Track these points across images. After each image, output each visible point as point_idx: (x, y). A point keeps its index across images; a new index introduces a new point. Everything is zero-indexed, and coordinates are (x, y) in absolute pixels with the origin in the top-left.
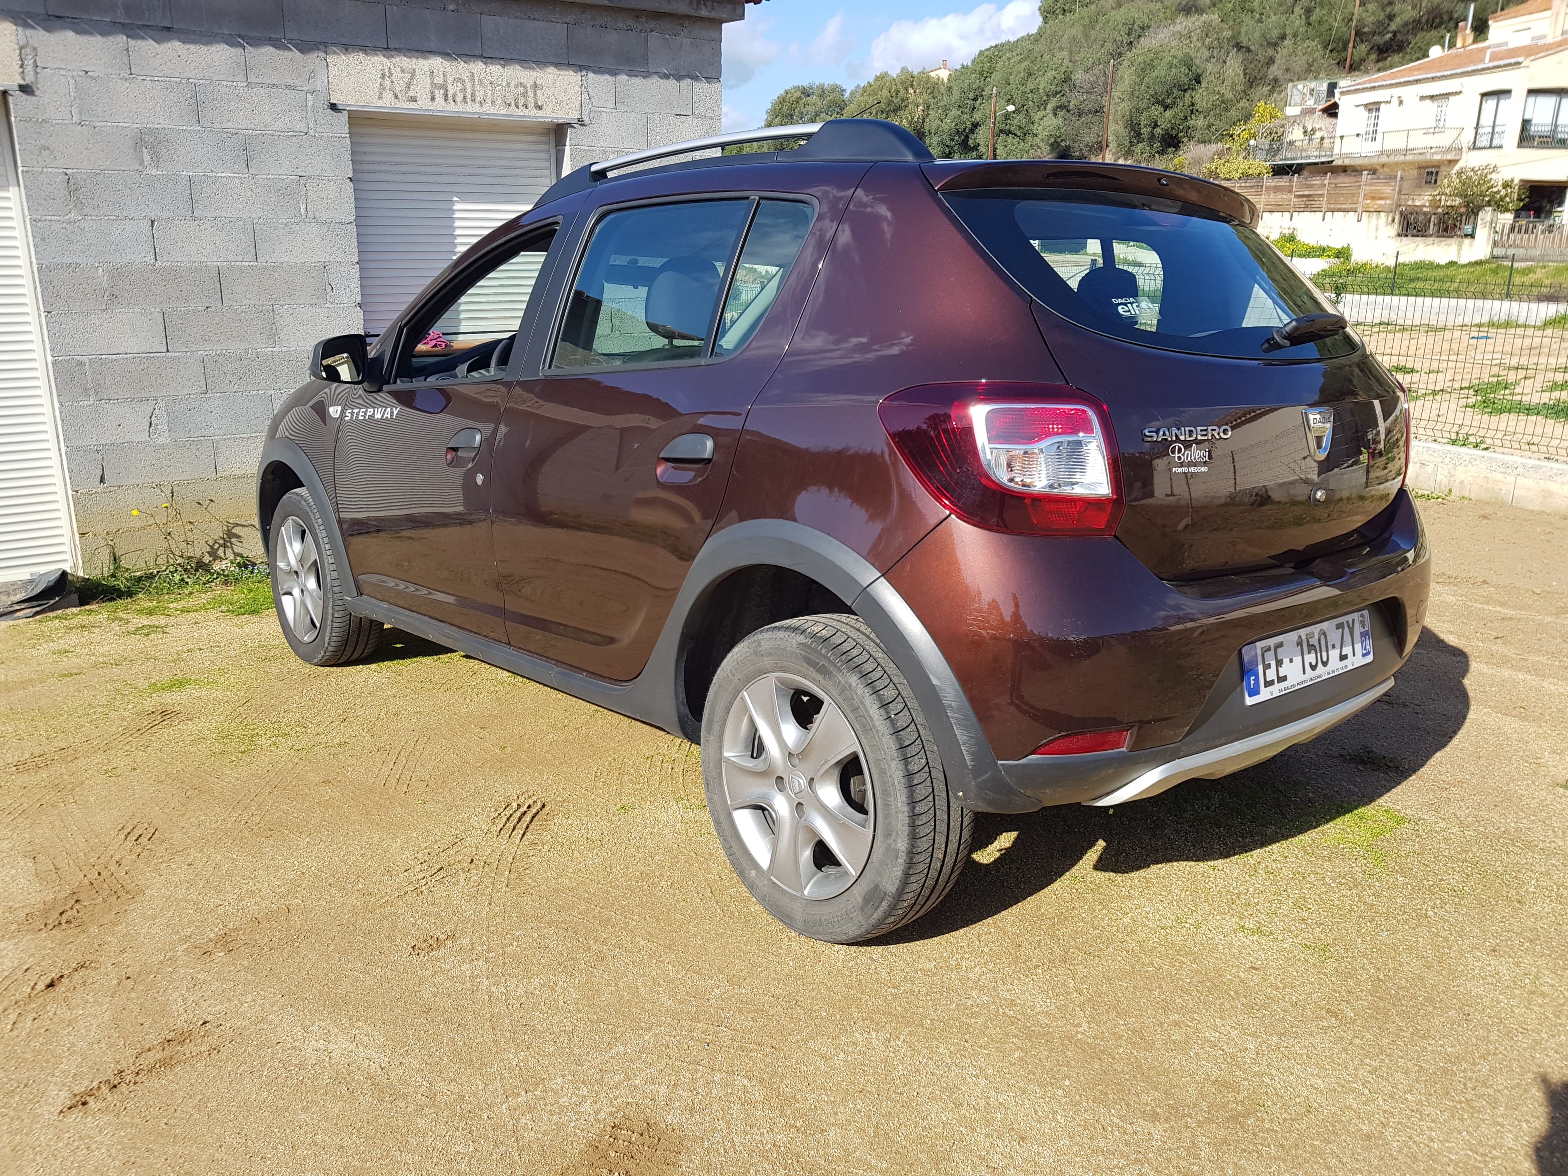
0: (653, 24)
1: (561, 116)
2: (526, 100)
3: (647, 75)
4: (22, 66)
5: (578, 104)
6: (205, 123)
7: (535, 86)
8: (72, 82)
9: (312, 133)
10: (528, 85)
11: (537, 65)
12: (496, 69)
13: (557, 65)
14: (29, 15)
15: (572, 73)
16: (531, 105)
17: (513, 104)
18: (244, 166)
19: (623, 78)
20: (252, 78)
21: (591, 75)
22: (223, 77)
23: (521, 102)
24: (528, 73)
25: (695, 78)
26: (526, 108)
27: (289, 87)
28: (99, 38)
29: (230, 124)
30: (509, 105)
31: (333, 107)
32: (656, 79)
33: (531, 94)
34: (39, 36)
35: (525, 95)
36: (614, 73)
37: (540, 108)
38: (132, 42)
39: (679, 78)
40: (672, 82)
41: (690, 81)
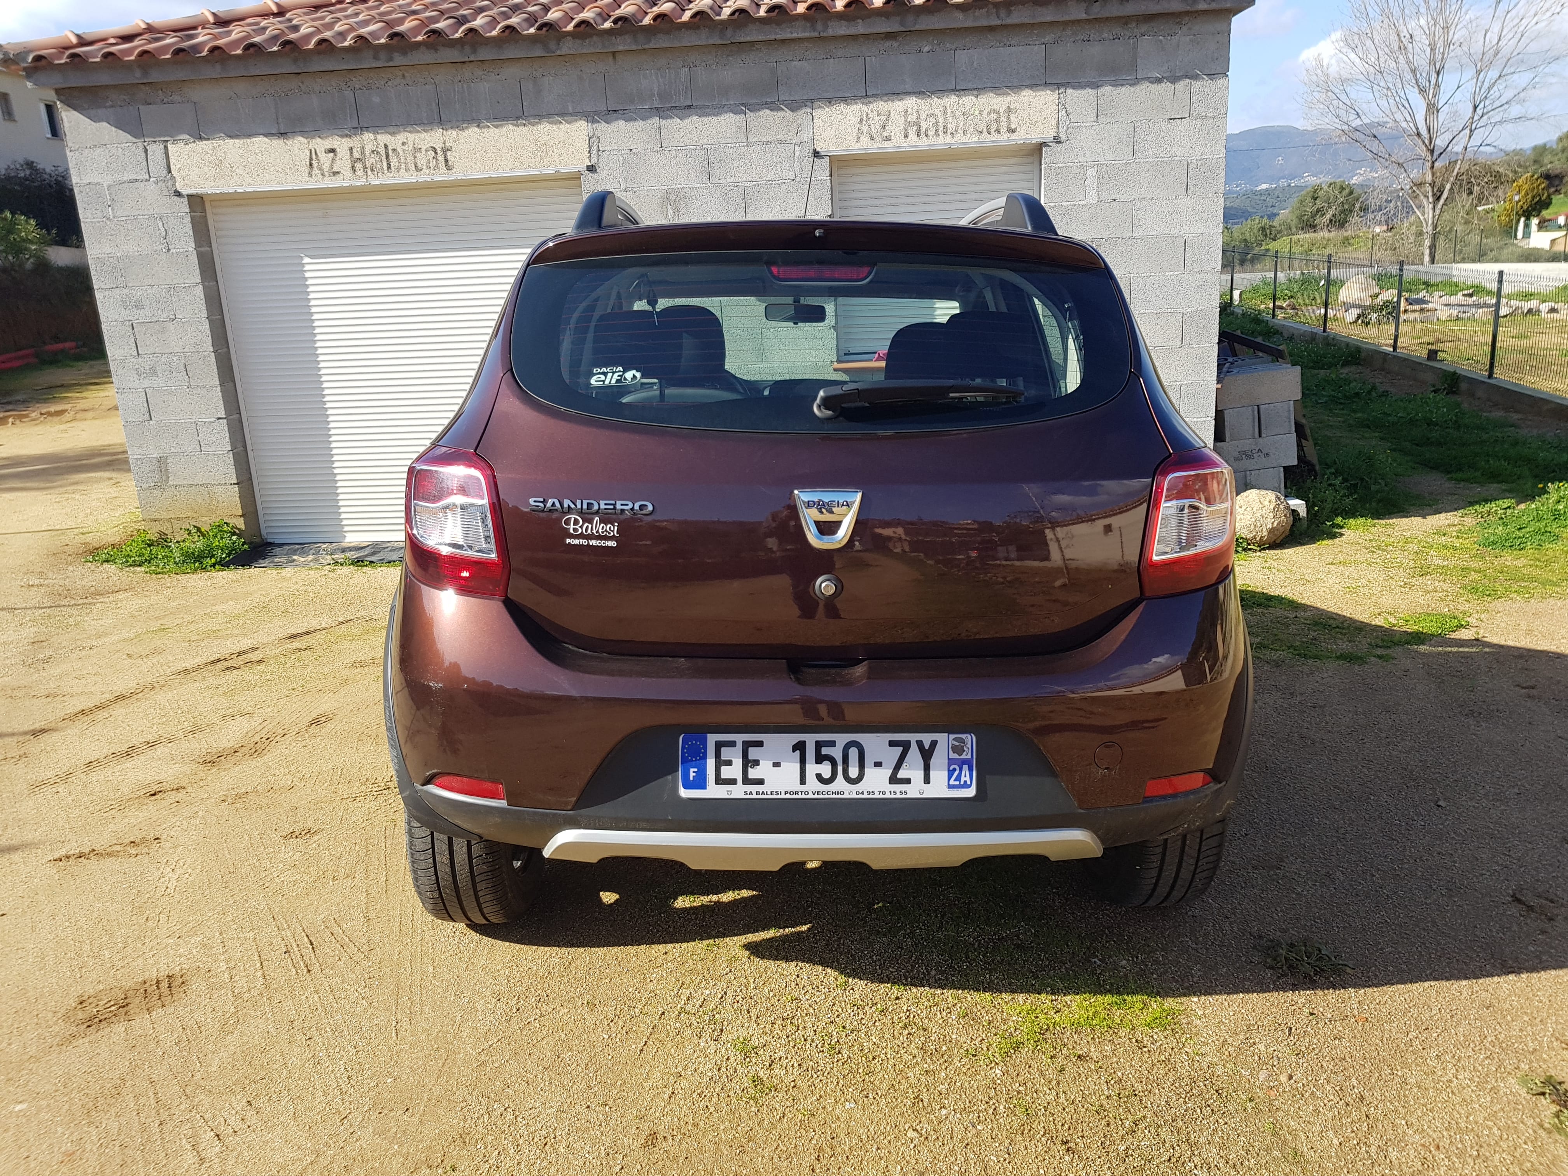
0: (1144, 28)
1: (1036, 137)
2: (999, 125)
3: (1135, 82)
4: (589, 152)
5: (1054, 122)
6: (714, 180)
7: (1009, 110)
8: (621, 159)
9: (798, 179)
10: (1002, 111)
11: (1012, 90)
12: (968, 100)
13: (1032, 86)
14: (597, 113)
15: (1048, 92)
16: (1004, 129)
17: (985, 130)
18: (743, 212)
19: (1107, 89)
20: (751, 138)
21: (1070, 91)
22: (729, 140)
23: (994, 127)
24: (1000, 99)
25: (1195, 77)
26: (999, 132)
27: (781, 142)
28: (641, 122)
29: (732, 179)
30: (981, 132)
31: (816, 154)
32: (1145, 86)
33: (1004, 119)
34: (602, 128)
35: (997, 121)
36: (1096, 86)
37: (1013, 131)
38: (663, 122)
39: (1174, 79)
40: (1166, 86)
41: (1188, 81)
